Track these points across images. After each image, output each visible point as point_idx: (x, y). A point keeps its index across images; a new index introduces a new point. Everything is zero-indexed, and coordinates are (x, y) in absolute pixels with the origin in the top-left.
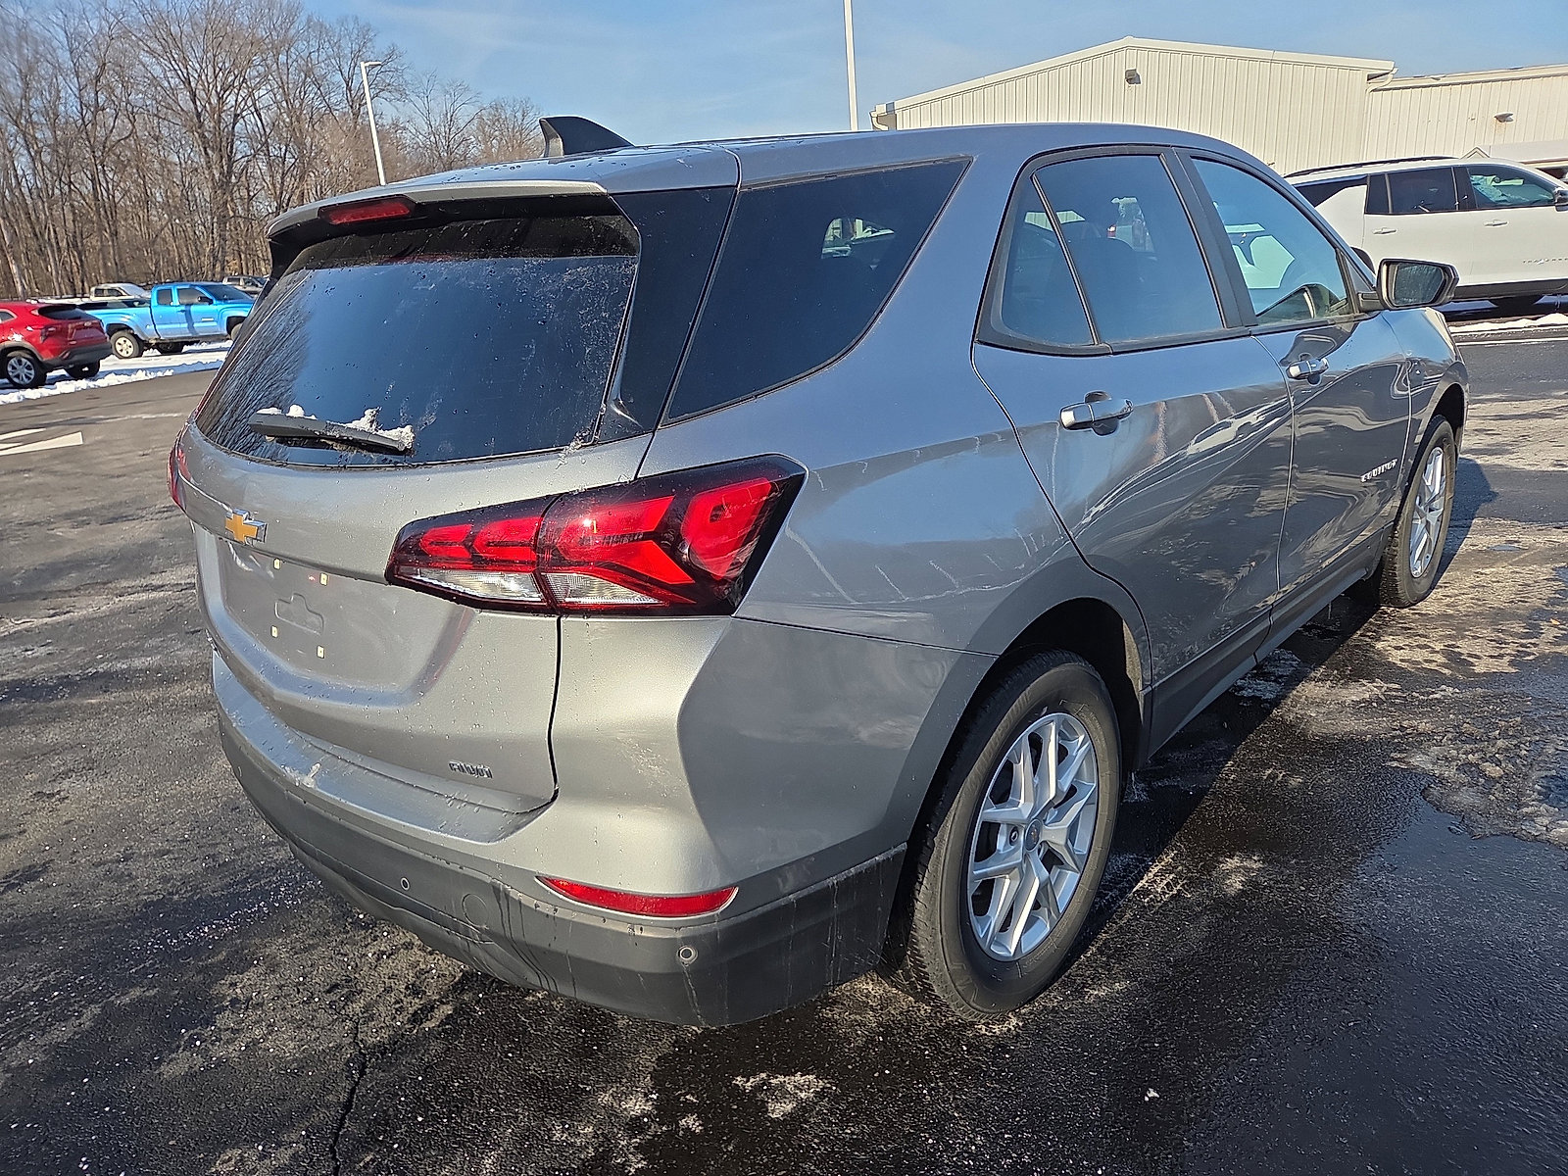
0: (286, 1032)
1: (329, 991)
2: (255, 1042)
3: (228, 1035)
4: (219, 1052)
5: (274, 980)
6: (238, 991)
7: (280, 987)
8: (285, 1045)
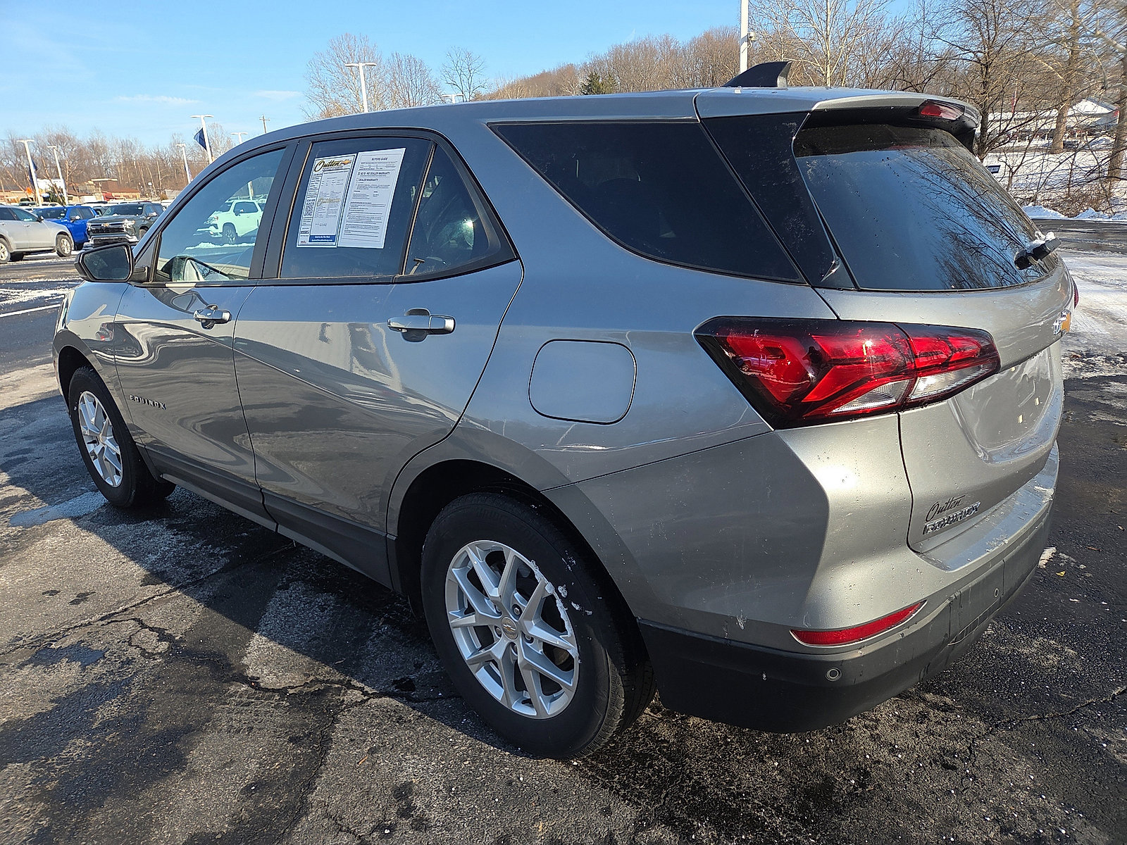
0: (1009, 778)
1: (954, 768)
2: (1033, 792)
3: (1041, 817)
4: (1058, 812)
5: (964, 813)
6: (992, 835)
7: (969, 804)
8: (1023, 771)
